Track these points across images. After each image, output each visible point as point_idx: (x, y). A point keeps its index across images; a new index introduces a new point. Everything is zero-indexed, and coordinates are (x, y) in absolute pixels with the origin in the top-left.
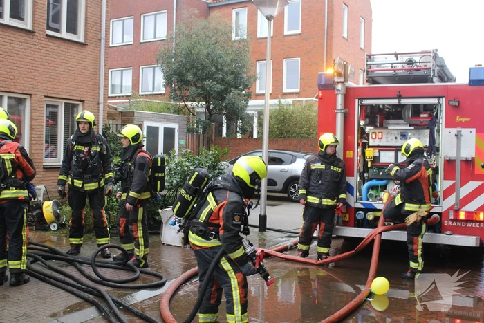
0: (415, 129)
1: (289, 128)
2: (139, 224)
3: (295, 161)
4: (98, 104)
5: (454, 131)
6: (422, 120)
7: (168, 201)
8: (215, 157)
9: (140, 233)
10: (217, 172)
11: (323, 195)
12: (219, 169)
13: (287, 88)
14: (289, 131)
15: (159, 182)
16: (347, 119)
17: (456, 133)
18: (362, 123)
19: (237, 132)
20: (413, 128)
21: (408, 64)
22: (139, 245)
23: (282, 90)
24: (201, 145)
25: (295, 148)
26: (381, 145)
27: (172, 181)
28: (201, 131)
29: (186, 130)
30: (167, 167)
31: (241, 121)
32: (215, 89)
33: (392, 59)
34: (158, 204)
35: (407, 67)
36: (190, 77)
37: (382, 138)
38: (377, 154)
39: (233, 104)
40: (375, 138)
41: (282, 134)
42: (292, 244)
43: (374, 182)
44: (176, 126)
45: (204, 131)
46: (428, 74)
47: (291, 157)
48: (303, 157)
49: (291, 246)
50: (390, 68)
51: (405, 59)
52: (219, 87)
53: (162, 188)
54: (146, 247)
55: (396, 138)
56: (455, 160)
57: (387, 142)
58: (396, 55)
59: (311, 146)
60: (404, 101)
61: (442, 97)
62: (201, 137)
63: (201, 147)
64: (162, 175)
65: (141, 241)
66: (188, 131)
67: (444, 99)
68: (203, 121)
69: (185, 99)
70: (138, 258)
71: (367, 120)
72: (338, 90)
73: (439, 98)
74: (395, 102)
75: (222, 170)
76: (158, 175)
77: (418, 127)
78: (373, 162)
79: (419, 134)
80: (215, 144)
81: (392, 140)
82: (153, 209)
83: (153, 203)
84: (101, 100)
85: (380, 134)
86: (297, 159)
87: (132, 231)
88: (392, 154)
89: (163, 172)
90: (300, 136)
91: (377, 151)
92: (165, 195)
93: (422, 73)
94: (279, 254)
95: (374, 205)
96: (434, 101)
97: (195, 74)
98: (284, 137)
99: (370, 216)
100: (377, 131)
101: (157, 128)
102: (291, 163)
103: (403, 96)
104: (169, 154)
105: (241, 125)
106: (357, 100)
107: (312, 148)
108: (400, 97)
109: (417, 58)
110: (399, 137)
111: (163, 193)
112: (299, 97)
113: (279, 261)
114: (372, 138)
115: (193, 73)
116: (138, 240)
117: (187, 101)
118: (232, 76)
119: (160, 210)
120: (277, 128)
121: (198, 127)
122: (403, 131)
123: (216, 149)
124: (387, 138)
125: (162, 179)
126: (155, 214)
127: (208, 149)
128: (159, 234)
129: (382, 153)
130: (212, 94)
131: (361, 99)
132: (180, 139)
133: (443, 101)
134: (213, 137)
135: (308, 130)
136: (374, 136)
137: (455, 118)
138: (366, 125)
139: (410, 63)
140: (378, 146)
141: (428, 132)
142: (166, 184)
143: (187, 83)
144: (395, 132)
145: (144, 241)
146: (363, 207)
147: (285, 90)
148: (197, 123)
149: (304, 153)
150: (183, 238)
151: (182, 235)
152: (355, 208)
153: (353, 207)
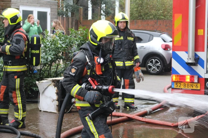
1: (147, 11)
2: (18, 92)
3: (152, 39)
7: (43, 75)
8: (83, 37)
9: (19, 100)
11: (125, 59)
14: (147, 14)
15: (34, 58)
19: (101, 14)
22: (18, 109)
24: (70, 26)
25: (152, 28)
27: (48, 58)
28: (70, 14)
29: (57, 13)
30: (42, 46)
31: (104, 5)
34: (35, 77)
41: (141, 16)
42: (151, 110)
44: (48, 10)
45: (73, 14)
47: (149, 35)
48: (159, 36)
49: (150, 112)
53: (38, 63)
54: (24, 111)
59: (166, 26)
62: (70, 20)
63: (70, 28)
64: (37, 52)
65: (20, 106)
66: (58, 14)
68: (71, 6)
70: (17, 120)
76: (34, 52)
80: (83, 26)
82: (31, 81)
83: (31, 76)
86: (154, 38)
87: (12, 98)
89: (39, 49)
90: (157, 18)
92: (41, 69)
94: (140, 118)
98: (143, 19)
101: (31, 12)
102: (149, 41)
104: (43, 34)
105: (104, 8)
107: (167, 28)
111: (39, 67)
113: (140, 124)
116: (18, 106)
119: (37, 82)
120: (137, 11)
121: (67, 10)
123: (84, 29)
125: (38, 56)
126: (32, 86)
127: (77, 29)
128: (37, 102)
132: (51, 21)
134: (82, 19)
135: (163, 12)
142: (41, 60)
145: (22, 107)
148: (66, 7)
149: (161, 32)
150: (57, 106)
151: (57, 103)
152: (205, 79)
153: (204, 77)
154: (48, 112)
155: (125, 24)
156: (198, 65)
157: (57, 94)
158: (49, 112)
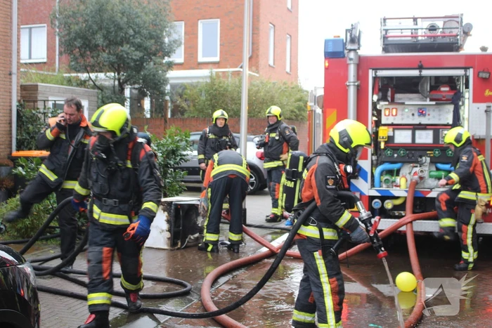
0: (437, 104)
4: (10, 74)
5: (483, 106)
6: (444, 94)
10: (178, 158)
12: (181, 155)
13: (203, 56)
16: (361, 92)
17: (485, 109)
18: (375, 98)
20: (434, 103)
21: (430, 30)
23: (197, 58)
26: (395, 122)
32: (134, 57)
33: (410, 24)
35: (429, 33)
36: (99, 40)
37: (396, 115)
38: (391, 134)
39: (154, 75)
40: (389, 115)
43: (387, 166)
46: (454, 41)
50: (410, 34)
51: (426, 24)
52: (137, 55)
55: (413, 115)
56: (483, 140)
57: (402, 119)
58: (415, 19)
60: (425, 73)
61: (469, 68)
67: (471, 70)
69: (88, 69)
71: (380, 94)
72: (351, 59)
73: (466, 69)
74: (415, 73)
75: (184, 155)
77: (440, 102)
78: (386, 142)
79: (440, 110)
81: (408, 117)
84: (14, 70)
85: (394, 110)
88: (409, 133)
91: (391, 130)
93: (447, 40)
95: (391, 191)
96: (460, 72)
97: (105, 37)
99: (389, 205)
100: (391, 107)
103: (424, 66)
106: (370, 71)
108: (421, 68)
109: (440, 24)
110: (416, 114)
112: (219, 67)
114: (385, 115)
115: (104, 36)
117: (93, 72)
118: (153, 41)
122: (420, 107)
124: (402, 115)
129: (397, 132)
130: (128, 63)
131: (376, 70)
133: (471, 73)
136: (387, 113)
137: (484, 92)
138: (378, 100)
139: (433, 28)
140: (392, 125)
141: (451, 107)
143: (94, 48)
144: (412, 108)
146: (379, 195)
147: (201, 59)
149: (254, 135)
150: (169, 239)
151: (168, 235)
152: (369, 196)
153: (367, 194)
154: (153, 248)
155: (224, 122)
156: (360, 178)
157: (168, 221)
158: (156, 249)
